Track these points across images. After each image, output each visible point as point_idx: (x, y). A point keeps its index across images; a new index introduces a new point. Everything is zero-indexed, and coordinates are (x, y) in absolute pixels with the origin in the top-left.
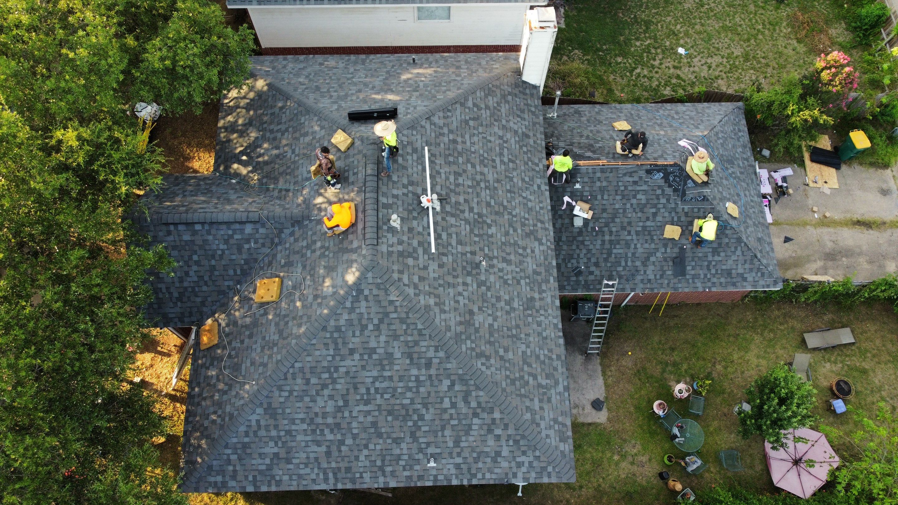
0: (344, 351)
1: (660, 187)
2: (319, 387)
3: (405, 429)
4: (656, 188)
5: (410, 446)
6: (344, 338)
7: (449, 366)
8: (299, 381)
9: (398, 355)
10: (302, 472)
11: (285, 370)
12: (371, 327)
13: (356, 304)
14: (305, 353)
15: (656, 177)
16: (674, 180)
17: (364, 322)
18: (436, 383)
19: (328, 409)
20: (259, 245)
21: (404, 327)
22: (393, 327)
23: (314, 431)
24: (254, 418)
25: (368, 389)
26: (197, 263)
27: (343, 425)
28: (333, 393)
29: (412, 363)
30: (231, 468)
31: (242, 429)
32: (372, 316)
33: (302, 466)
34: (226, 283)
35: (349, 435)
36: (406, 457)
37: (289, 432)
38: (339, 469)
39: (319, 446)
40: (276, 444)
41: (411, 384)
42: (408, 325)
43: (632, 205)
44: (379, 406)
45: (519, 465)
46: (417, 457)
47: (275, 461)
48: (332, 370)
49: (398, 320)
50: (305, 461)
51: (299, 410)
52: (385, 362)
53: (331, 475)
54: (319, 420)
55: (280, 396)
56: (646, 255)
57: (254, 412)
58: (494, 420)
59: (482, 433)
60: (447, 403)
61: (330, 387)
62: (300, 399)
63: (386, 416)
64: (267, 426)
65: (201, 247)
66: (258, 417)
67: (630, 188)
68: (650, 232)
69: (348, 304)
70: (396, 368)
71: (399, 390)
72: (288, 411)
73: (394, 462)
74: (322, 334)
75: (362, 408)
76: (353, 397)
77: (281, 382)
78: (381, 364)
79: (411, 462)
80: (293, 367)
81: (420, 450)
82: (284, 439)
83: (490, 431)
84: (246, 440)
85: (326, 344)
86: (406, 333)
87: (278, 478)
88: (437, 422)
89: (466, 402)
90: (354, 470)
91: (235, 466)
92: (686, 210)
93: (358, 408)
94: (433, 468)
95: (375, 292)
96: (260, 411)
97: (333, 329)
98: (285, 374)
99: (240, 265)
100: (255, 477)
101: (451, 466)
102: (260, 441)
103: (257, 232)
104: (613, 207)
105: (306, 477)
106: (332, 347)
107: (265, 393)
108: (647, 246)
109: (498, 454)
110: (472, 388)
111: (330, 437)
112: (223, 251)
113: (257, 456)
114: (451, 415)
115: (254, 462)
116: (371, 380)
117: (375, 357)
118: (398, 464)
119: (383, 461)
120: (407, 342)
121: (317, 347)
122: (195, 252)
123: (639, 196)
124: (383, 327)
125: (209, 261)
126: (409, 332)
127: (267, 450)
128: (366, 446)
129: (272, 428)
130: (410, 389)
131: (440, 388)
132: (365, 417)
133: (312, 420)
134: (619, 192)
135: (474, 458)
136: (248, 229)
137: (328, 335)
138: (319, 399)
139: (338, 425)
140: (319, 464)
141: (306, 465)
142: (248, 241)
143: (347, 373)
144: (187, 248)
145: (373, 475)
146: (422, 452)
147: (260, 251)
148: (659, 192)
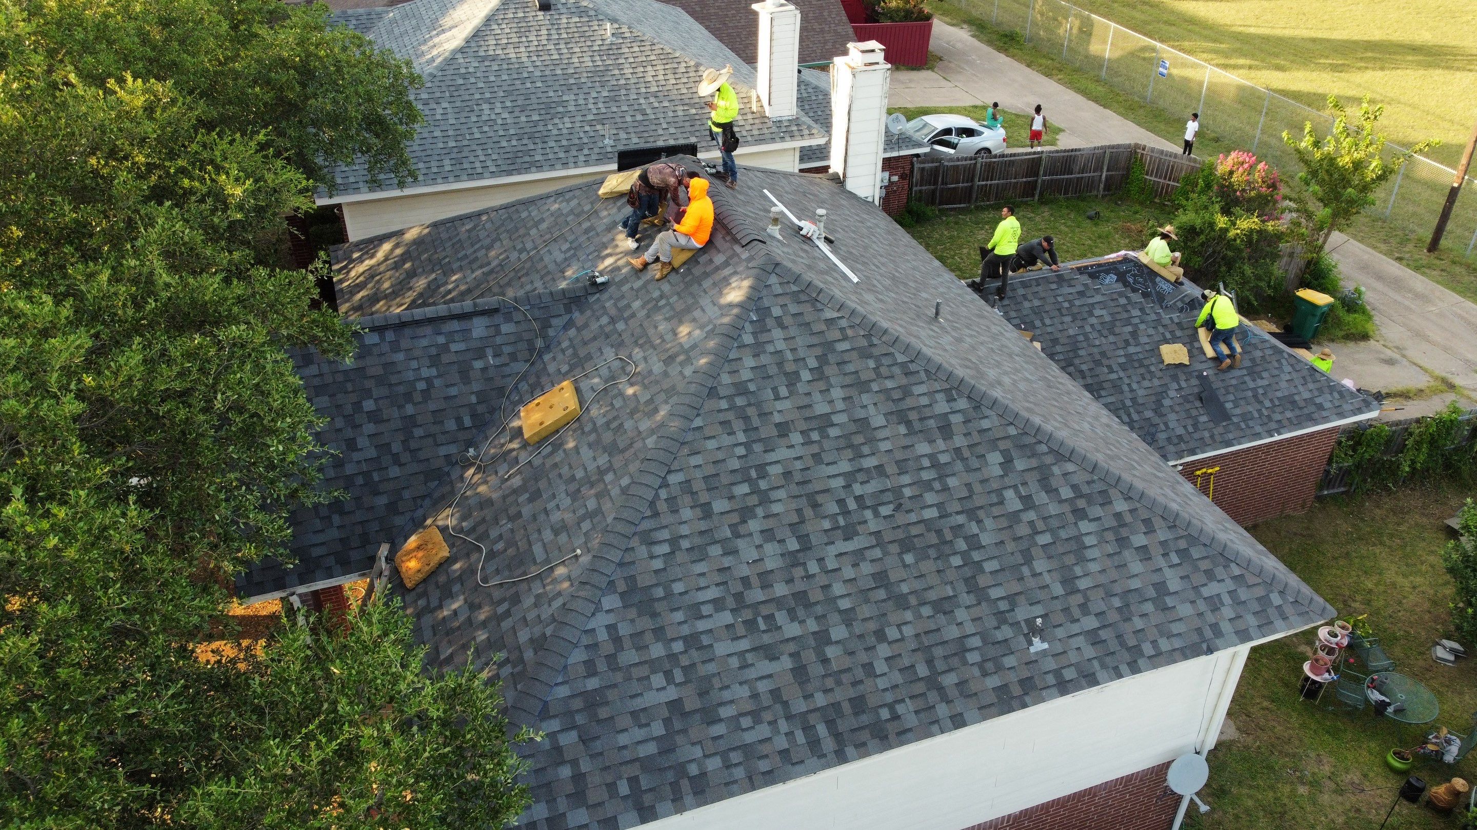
0: (768, 431)
1: (1121, 294)
2: (735, 518)
3: (951, 575)
4: (1115, 296)
5: (976, 612)
6: (758, 405)
7: (985, 424)
8: (687, 513)
9: (878, 420)
10: (749, 738)
11: (650, 495)
12: (806, 375)
13: (763, 337)
14: (686, 451)
15: (1107, 281)
16: (1135, 282)
17: (790, 367)
18: (974, 463)
19: (770, 564)
20: (504, 359)
21: (872, 364)
22: (850, 368)
23: (750, 624)
24: (600, 622)
25: (841, 502)
26: (375, 417)
27: (816, 595)
28: (770, 524)
29: (911, 432)
30: (566, 772)
31: (578, 656)
32: (801, 353)
33: (746, 722)
34: (443, 451)
35: (834, 618)
36: (976, 642)
37: (692, 641)
38: (836, 706)
39: (774, 658)
40: (668, 675)
41: (926, 476)
42: (877, 359)
43: (1092, 326)
44: (877, 533)
45: (1214, 603)
46: (999, 635)
47: (677, 725)
48: (753, 474)
49: (855, 354)
50: (749, 706)
51: (702, 582)
52: (858, 439)
53: (822, 730)
54: (756, 595)
55: (652, 557)
56: (1153, 398)
57: (598, 608)
58: (1118, 516)
59: (1110, 549)
60: (1013, 503)
61: (760, 512)
62: (699, 553)
63: (900, 554)
64: (637, 636)
65: (381, 381)
66: (610, 619)
67: (1077, 303)
68: (1139, 361)
69: (748, 339)
70: (885, 446)
71: (907, 492)
72: (678, 588)
73: (955, 662)
74: (710, 405)
75: (842, 546)
76: (817, 527)
77: (646, 525)
78: (851, 446)
79: (992, 652)
80: (665, 485)
81: (1001, 618)
82: (685, 661)
83: (1123, 542)
84: (593, 684)
85: (725, 423)
86: (879, 375)
87: (693, 770)
88: (1010, 546)
89: (1052, 491)
90: (872, 701)
91: (574, 763)
92: (1176, 320)
93: (832, 550)
94: (1044, 653)
95: (793, 308)
96: (611, 601)
97: (731, 391)
98: (652, 504)
99: (470, 405)
100: (633, 781)
101: (1080, 641)
102: (629, 679)
103: (498, 333)
104: (1066, 333)
105: (765, 749)
106: (738, 425)
107: (615, 556)
108: (1146, 383)
109: (1161, 588)
110: (1049, 460)
111: (792, 630)
112: (429, 380)
113: (626, 721)
114: (1031, 523)
115: (623, 739)
116: (839, 482)
117: (833, 432)
118: (965, 663)
119: (930, 662)
120: (885, 391)
121: (707, 432)
122: (368, 393)
123: (1097, 312)
124: (830, 371)
125: (401, 407)
126: (884, 370)
127: (651, 699)
128: (880, 635)
129: (649, 637)
130: (927, 486)
131: (986, 473)
132: (855, 565)
133: (739, 597)
134: (1064, 312)
135: (1119, 609)
136: (479, 328)
137: (724, 404)
138: (741, 544)
139: (801, 597)
140: (785, 704)
141: (756, 716)
142: (480, 354)
143: (787, 474)
144: (349, 387)
145: (920, 704)
146: (1005, 621)
147: (507, 370)
148: (1123, 301)
